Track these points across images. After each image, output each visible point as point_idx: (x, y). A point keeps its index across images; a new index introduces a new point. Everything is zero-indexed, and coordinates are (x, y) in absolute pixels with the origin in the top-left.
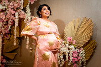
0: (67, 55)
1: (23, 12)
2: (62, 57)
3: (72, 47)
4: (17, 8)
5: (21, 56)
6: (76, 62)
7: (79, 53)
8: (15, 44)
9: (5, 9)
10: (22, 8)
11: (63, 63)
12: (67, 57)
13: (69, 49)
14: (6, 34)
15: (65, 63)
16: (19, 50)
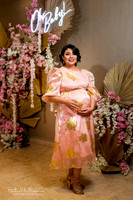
0: (108, 119)
1: (42, 58)
2: (101, 122)
3: (116, 106)
4: (34, 53)
5: (45, 122)
6: (124, 130)
7: (127, 115)
8: (32, 106)
9: (18, 55)
10: (40, 51)
11: (103, 131)
12: (108, 122)
13: (111, 110)
14: (21, 92)
15: (107, 130)
16: (42, 113)
